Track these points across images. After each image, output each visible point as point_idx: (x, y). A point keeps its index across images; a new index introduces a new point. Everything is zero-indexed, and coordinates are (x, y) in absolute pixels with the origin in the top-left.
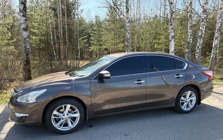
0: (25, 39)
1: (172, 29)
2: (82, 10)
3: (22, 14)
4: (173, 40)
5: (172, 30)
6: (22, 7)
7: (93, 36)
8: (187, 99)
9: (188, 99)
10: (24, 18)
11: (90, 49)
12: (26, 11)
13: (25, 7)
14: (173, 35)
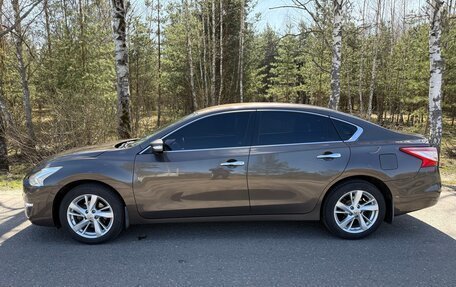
0: (121, 78)
1: (435, 44)
2: (258, 15)
3: (118, 36)
4: (438, 71)
5: (436, 47)
6: (117, 24)
7: (275, 67)
8: (353, 208)
9: (355, 208)
10: (121, 43)
11: (266, 93)
12: (123, 30)
13: (122, 22)
14: (439, 58)
